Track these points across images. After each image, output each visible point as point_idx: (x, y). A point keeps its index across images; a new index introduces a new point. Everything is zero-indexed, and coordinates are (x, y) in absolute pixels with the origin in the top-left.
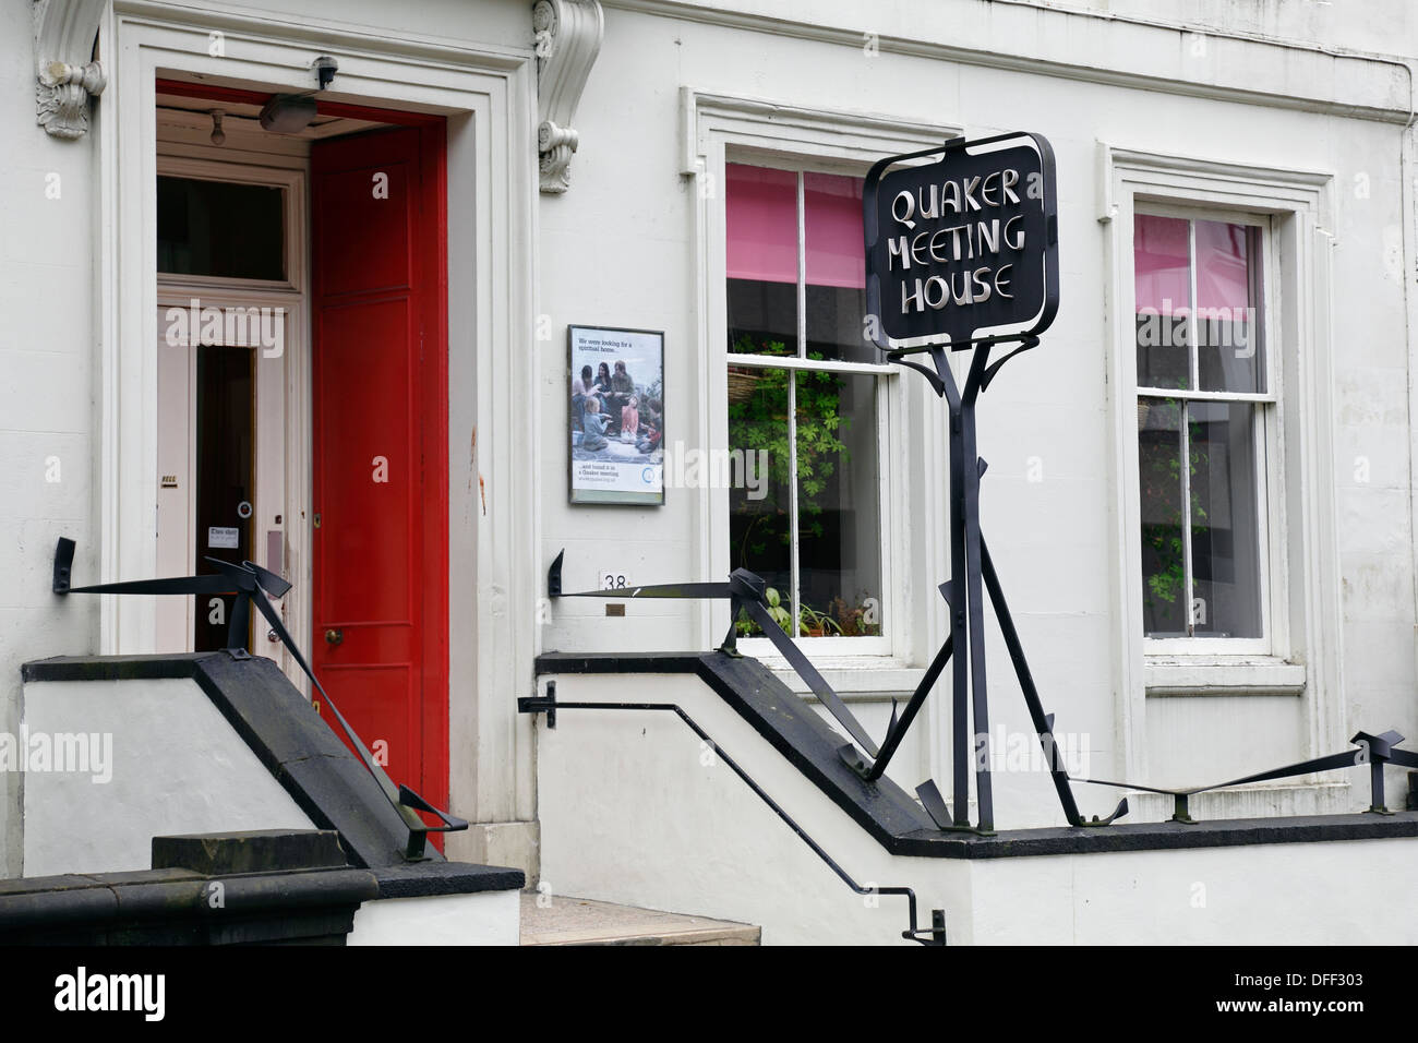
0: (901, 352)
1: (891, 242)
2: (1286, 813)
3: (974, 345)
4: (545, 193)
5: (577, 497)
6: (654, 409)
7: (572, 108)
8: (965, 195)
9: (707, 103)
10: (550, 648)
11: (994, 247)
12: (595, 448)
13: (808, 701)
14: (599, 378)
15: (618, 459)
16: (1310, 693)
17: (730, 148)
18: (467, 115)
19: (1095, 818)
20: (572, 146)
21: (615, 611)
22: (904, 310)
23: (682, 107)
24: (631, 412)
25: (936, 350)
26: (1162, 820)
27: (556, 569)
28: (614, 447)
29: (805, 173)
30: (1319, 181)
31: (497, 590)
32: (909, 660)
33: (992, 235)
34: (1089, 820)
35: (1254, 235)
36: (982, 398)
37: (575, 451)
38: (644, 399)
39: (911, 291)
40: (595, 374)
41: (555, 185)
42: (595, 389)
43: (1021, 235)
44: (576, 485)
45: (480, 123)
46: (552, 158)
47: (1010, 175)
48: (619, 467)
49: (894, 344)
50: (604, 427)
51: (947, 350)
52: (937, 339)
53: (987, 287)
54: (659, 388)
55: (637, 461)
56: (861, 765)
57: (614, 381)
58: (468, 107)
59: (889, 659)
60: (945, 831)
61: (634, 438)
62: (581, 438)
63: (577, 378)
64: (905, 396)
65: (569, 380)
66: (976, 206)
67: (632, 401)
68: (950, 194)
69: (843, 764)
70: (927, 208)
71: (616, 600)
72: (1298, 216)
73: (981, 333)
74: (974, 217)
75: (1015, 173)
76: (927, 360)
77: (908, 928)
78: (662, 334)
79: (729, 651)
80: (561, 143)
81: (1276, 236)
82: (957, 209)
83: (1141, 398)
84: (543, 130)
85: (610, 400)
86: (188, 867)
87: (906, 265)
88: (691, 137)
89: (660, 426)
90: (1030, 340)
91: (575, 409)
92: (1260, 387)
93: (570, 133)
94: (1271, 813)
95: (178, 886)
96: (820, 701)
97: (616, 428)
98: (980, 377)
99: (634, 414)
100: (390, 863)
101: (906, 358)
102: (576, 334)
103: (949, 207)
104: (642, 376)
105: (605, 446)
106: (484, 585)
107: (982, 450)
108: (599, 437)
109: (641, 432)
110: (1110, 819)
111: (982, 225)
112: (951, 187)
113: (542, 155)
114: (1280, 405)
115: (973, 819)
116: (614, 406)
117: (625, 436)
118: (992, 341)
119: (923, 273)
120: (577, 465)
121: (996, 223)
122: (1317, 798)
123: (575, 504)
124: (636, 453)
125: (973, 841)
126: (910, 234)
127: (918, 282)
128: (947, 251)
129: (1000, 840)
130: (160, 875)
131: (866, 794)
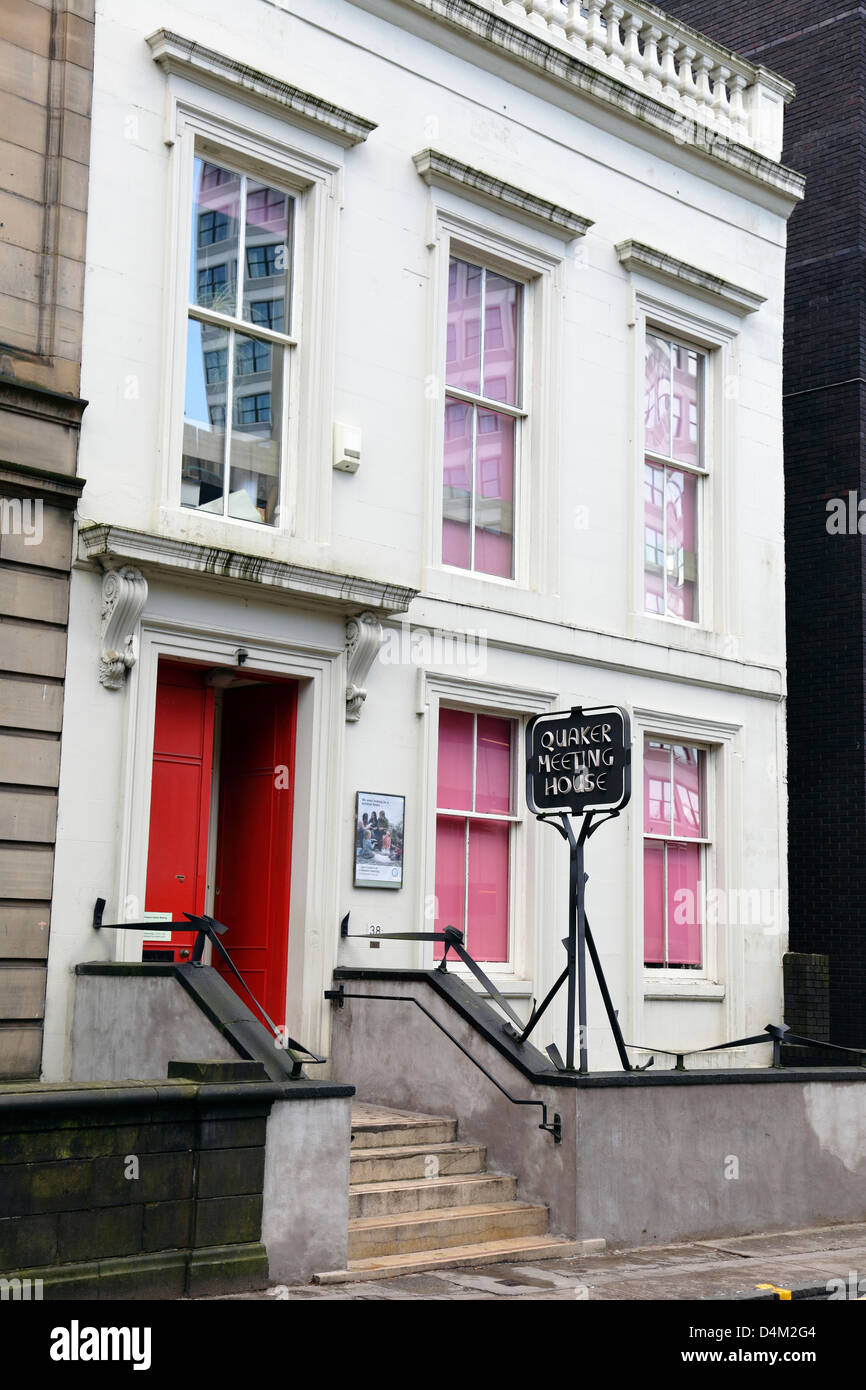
0: (544, 815)
1: (540, 758)
2: (714, 1066)
3: (585, 814)
4: (349, 722)
5: (358, 884)
6: (399, 836)
7: (364, 679)
8: (581, 736)
9: (431, 677)
10: (342, 965)
11: (597, 764)
12: (368, 857)
13: (485, 998)
14: (371, 821)
15: (379, 863)
16: (727, 1000)
17: (441, 700)
18: (310, 680)
19: (637, 1067)
20: (363, 697)
21: (375, 945)
22: (547, 794)
23: (418, 678)
24: (387, 838)
25: (563, 815)
26: (670, 1069)
27: (346, 921)
28: (378, 857)
29: (478, 715)
30: (736, 728)
31: (315, 932)
32: (523, 977)
33: (596, 757)
34: (634, 1067)
35: (702, 755)
36: (587, 841)
37: (358, 859)
38: (394, 831)
39: (551, 783)
40: (369, 818)
41: (353, 718)
42: (369, 826)
43: (611, 758)
44: (357, 877)
45: (316, 683)
46: (352, 704)
47: (606, 728)
48: (380, 868)
49: (541, 811)
50: (373, 846)
51: (569, 816)
52: (564, 809)
53: (592, 784)
54: (401, 826)
55: (390, 865)
56: (515, 1034)
57: (380, 822)
58: (312, 676)
59: (511, 976)
60: (562, 1071)
61: (388, 852)
62: (361, 851)
63: (360, 819)
64: (525, 833)
65: (356, 820)
66: (588, 742)
67: (388, 832)
68: (573, 734)
69: (505, 1033)
70: (560, 741)
71: (375, 940)
72: (725, 746)
73: (588, 808)
74: (586, 747)
75: (609, 727)
76: (558, 820)
77: (542, 1123)
78: (404, 797)
79: (443, 970)
80: (358, 696)
81: (713, 756)
82: (577, 743)
83: (645, 838)
84: (349, 689)
85: (376, 832)
86: (188, 1078)
87: (548, 770)
88: (422, 695)
89: (402, 846)
90: (615, 813)
91: (359, 836)
92: (703, 835)
93: (362, 690)
94: (706, 1066)
95: (186, 1087)
96: (492, 998)
97: (379, 847)
98: (587, 831)
99: (389, 839)
100: (283, 1079)
101: (547, 818)
102: (361, 796)
103: (573, 742)
104: (393, 819)
105: (373, 856)
106: (308, 930)
107: (587, 869)
108: (370, 851)
109: (392, 849)
110: (645, 1067)
111: (590, 752)
112: (574, 732)
113: (348, 702)
114: (714, 846)
115: (577, 1065)
116: (379, 834)
117: (384, 851)
118: (594, 812)
119: (557, 774)
120: (358, 866)
121: (598, 751)
122: (729, 1057)
123: (357, 888)
124: (389, 860)
125: (578, 1077)
126: (551, 754)
127: (555, 779)
128: (571, 764)
129: (591, 1077)
130: (173, 1081)
131: (518, 1049)
